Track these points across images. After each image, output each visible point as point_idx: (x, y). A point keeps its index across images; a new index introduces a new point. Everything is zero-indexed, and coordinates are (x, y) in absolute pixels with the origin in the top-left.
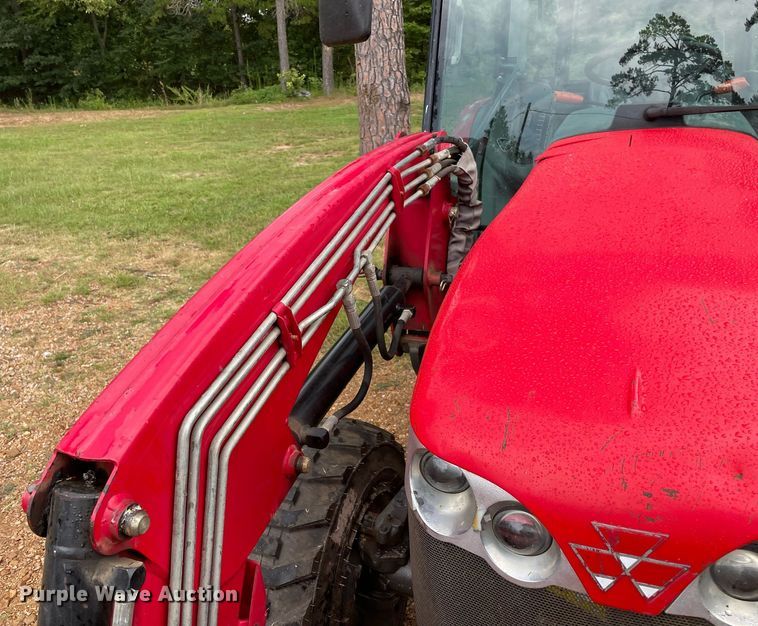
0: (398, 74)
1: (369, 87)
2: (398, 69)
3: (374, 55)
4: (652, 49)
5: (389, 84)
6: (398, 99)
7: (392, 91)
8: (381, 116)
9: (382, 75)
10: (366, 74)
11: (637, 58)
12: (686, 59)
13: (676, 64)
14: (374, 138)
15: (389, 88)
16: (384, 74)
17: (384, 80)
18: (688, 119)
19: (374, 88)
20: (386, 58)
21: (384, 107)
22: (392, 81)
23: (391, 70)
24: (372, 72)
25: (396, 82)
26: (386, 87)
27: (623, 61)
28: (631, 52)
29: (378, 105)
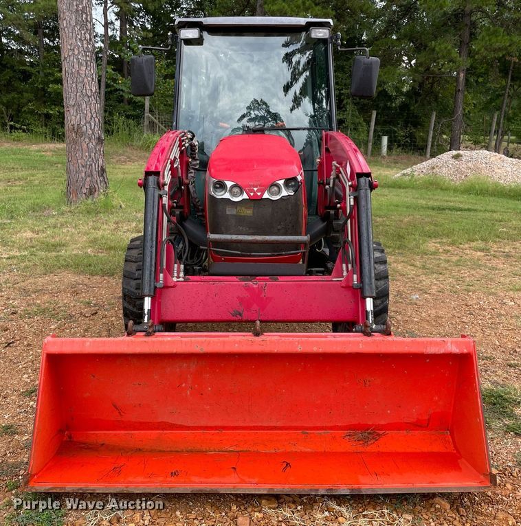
0: (97, 120)
1: (76, 126)
2: (97, 117)
3: (80, 105)
4: (253, 116)
5: (91, 126)
6: (97, 136)
7: (93, 131)
8: (85, 146)
9: (85, 119)
10: (73, 118)
11: (246, 119)
12: (270, 121)
13: (265, 123)
14: (79, 161)
15: (91, 128)
16: (87, 119)
17: (87, 122)
18: (265, 132)
19: (79, 127)
20: (88, 108)
21: (87, 140)
22: (93, 124)
23: (92, 116)
24: (78, 117)
25: (95, 124)
26: (88, 127)
27: (239, 120)
28: (243, 116)
29: (83, 138)
